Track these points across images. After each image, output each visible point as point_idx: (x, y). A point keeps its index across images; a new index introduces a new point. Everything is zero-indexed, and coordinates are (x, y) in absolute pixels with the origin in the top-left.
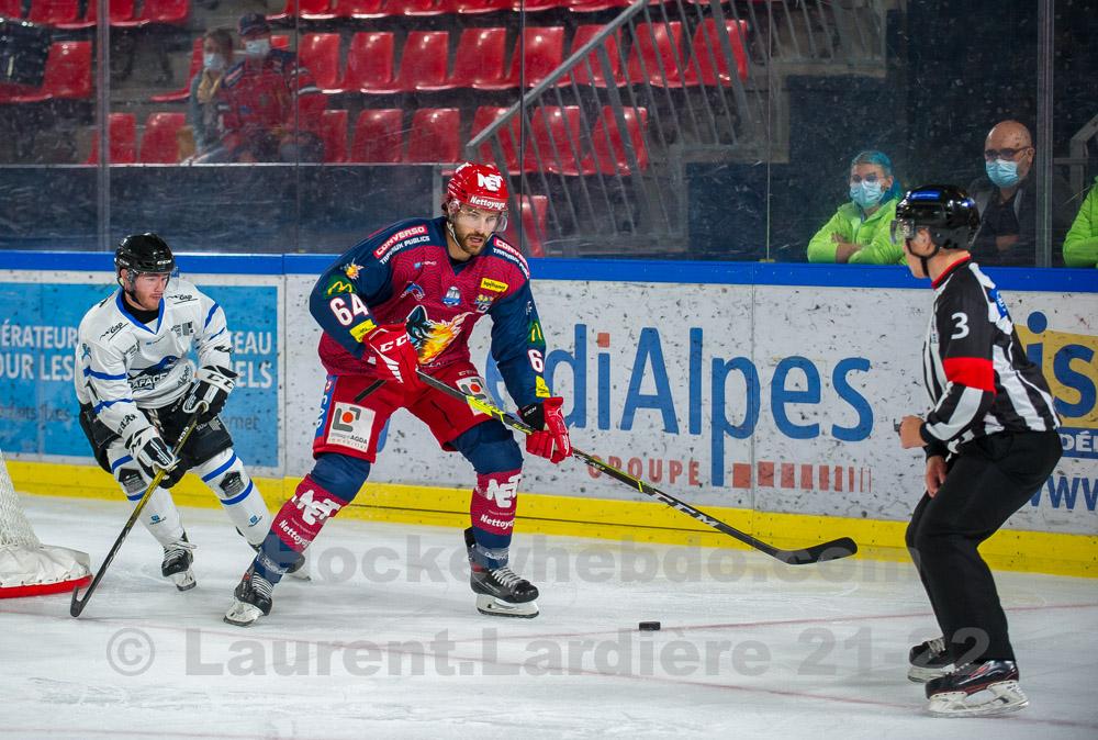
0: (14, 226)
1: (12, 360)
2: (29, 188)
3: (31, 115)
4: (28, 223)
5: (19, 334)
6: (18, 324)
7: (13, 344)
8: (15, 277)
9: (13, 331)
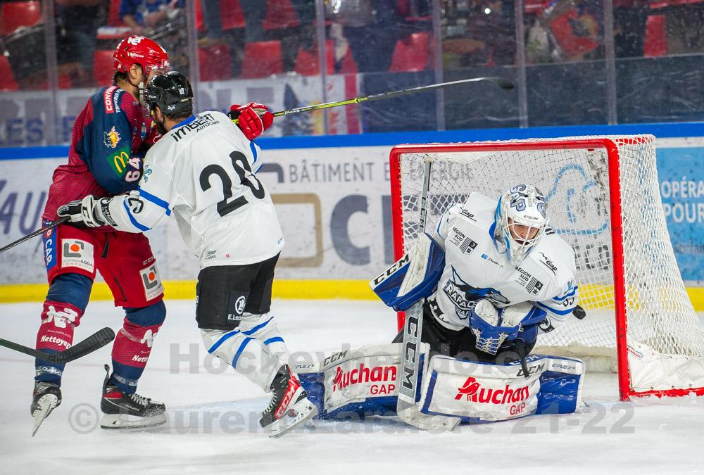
0: (686, 103)
1: (690, 208)
2: (697, 72)
3: (696, 14)
4: (697, 100)
5: (694, 188)
6: (693, 180)
7: (690, 196)
8: (689, 143)
9: (689, 185)
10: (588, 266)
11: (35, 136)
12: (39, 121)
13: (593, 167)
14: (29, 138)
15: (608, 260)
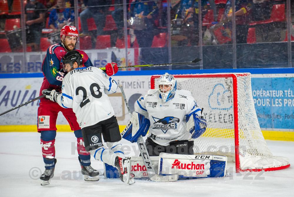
0: (263, 61)
1: (264, 101)
2: (267, 49)
3: (267, 28)
4: (267, 60)
5: (265, 93)
6: (265, 90)
7: (264, 96)
8: (264, 76)
9: (263, 92)
10: (225, 122)
11: (17, 69)
12: (19, 64)
13: (227, 85)
14: (15, 70)
15: (232, 120)
